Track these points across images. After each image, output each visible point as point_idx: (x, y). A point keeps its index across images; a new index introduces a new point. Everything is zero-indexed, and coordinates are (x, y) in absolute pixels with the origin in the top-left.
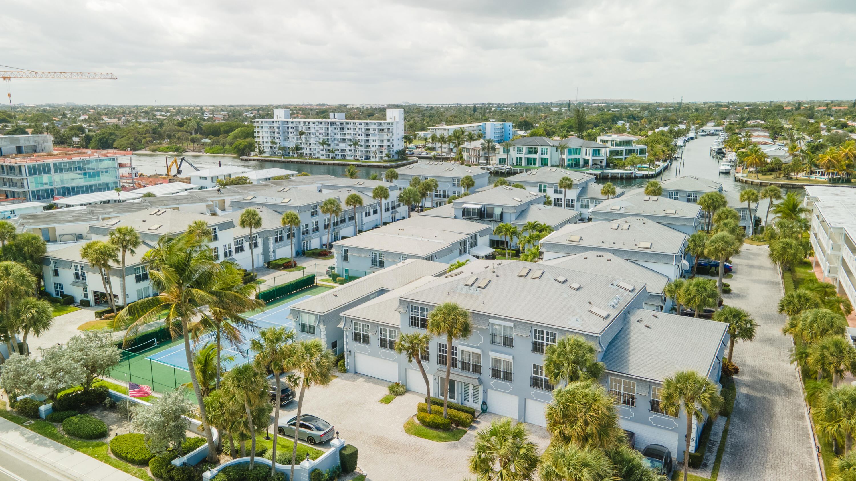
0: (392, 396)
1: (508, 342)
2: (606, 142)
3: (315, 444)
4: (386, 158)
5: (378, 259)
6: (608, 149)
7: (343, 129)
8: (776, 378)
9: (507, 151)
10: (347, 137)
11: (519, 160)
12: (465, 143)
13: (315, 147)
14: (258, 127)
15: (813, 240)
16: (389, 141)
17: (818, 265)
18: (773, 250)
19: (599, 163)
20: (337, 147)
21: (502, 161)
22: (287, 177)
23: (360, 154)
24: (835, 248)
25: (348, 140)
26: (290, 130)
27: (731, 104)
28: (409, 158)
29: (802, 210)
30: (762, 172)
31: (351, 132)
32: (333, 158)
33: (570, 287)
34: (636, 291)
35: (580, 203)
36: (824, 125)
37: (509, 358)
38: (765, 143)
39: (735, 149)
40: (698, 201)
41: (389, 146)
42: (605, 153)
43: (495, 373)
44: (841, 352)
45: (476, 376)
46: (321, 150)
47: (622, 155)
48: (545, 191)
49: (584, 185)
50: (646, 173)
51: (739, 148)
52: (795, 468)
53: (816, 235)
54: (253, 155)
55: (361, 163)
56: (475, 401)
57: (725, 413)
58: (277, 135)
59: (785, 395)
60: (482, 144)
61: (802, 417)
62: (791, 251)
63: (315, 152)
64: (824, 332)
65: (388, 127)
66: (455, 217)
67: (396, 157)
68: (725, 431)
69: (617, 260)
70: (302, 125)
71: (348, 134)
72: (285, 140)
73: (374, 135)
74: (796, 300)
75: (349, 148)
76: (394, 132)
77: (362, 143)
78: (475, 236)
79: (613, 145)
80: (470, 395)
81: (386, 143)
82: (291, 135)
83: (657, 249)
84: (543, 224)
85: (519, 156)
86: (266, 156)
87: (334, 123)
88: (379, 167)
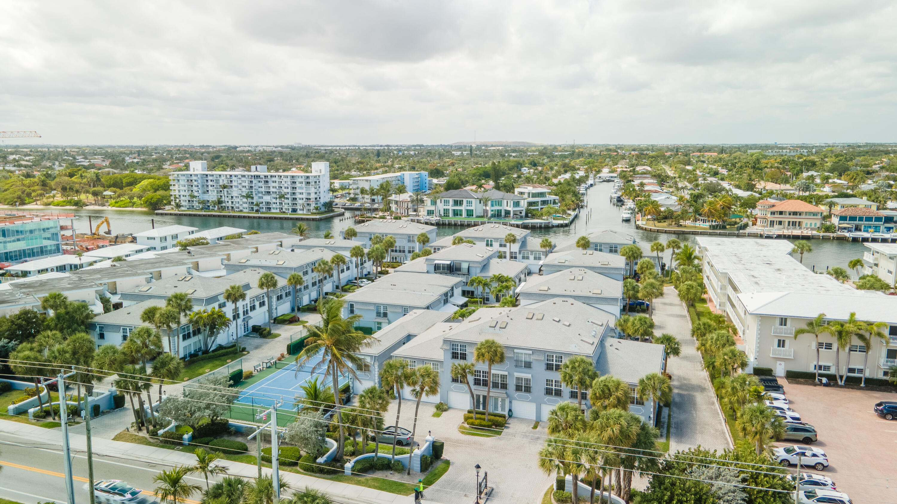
0: (439, 412)
1: (528, 365)
2: (522, 193)
3: (403, 445)
4: (314, 211)
5: (382, 311)
6: (526, 201)
7: (267, 182)
8: (694, 381)
9: (434, 203)
10: (272, 190)
11: (446, 211)
12: (393, 195)
13: (238, 200)
14: (174, 180)
15: (705, 281)
16: (316, 193)
17: (711, 300)
18: (680, 291)
19: (519, 213)
20: (261, 200)
21: (430, 213)
22: (240, 236)
23: (286, 206)
24: (723, 288)
25: (273, 192)
26: (210, 183)
27: (619, 148)
28: (336, 210)
29: (696, 257)
30: (658, 219)
31: (276, 185)
32: (257, 211)
33: (564, 325)
34: (604, 325)
35: (521, 255)
36: (700, 172)
37: (529, 376)
38: (656, 192)
39: (632, 198)
40: (619, 251)
41: (316, 199)
42: (524, 204)
43: (518, 388)
44: (735, 356)
45: (504, 391)
46: (244, 203)
47: (538, 206)
48: (491, 245)
49: (523, 240)
50: (561, 222)
51: (635, 197)
52: (713, 432)
53: (708, 277)
54: (168, 209)
55: (288, 216)
56: (503, 409)
57: (667, 405)
58: (195, 188)
59: (701, 391)
60: (410, 196)
61: (713, 403)
62: (693, 291)
63: (237, 205)
64: (724, 346)
65: (315, 180)
66: (428, 272)
67: (323, 209)
68: (669, 416)
69: (578, 304)
70: (223, 178)
71: (273, 187)
72: (204, 193)
73: (301, 188)
74: (702, 327)
75: (274, 201)
76: (321, 184)
77: (289, 196)
78: (452, 288)
79: (529, 197)
80: (499, 406)
81: (313, 196)
82: (210, 188)
83: (606, 295)
84: (506, 276)
85: (446, 207)
86: (184, 210)
87: (258, 177)
88: (307, 219)
